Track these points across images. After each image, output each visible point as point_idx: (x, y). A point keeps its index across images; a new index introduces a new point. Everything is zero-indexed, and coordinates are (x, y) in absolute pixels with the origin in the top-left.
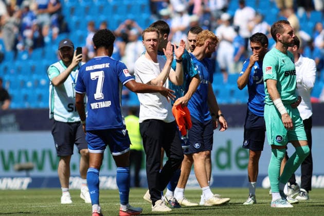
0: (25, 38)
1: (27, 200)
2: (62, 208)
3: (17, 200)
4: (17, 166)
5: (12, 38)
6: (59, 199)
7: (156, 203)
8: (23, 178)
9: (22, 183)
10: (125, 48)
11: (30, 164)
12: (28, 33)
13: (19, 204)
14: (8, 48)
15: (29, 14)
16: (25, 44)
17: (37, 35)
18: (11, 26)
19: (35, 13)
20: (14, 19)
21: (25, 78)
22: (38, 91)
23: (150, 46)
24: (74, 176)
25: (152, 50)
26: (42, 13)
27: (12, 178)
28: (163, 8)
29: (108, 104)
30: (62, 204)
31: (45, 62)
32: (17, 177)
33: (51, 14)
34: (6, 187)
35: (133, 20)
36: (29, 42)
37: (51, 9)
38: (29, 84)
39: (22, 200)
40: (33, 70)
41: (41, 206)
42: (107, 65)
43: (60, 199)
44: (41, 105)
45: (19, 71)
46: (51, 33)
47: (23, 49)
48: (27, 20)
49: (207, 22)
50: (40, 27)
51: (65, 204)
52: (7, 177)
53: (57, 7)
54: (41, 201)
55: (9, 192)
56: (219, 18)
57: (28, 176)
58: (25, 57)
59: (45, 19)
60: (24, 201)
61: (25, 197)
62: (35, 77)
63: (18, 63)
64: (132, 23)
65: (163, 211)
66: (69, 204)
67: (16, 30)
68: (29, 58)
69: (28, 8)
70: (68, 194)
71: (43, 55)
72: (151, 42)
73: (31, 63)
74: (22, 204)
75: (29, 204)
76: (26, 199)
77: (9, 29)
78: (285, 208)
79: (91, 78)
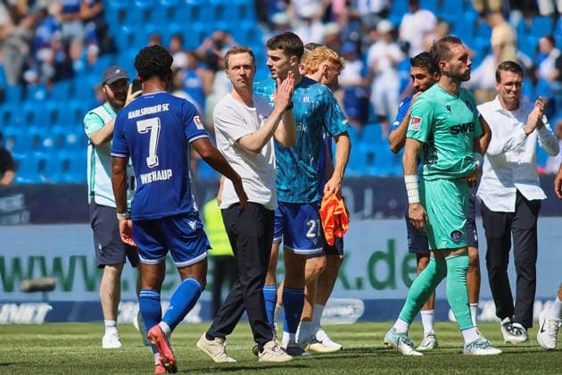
0: (40, 63)
1: (44, 343)
2: (105, 355)
3: (26, 341)
4: (26, 284)
5: (18, 63)
6: (99, 341)
7: (265, 347)
8: (37, 304)
9: (36, 313)
10: (212, 81)
11: (50, 281)
12: (45, 55)
13: (31, 349)
14: (11, 81)
15: (47, 21)
16: (40, 73)
17: (61, 57)
18: (16, 42)
19: (58, 19)
20: (22, 29)
21: (42, 132)
22: (63, 155)
23: (240, 77)
24: (125, 301)
25: (243, 84)
26: (70, 20)
27: (18, 304)
28: (278, 11)
29: (166, 174)
30: (105, 349)
31: (74, 105)
32: (26, 302)
33: (85, 21)
34: (9, 320)
35: (227, 32)
36: (48, 70)
37: (86, 12)
38: (47, 143)
39: (35, 342)
40: (54, 118)
41: (68, 353)
42: (166, 107)
43: (101, 340)
44: (69, 178)
45: (30, 119)
46: (85, 53)
47: (37, 81)
48: (43, 32)
49: (354, 35)
50: (66, 44)
51: (109, 350)
52: (10, 302)
53: (97, 8)
54: (69, 343)
55: (12, 327)
56: (374, 28)
57: (45, 301)
58: (40, 95)
59: (75, 30)
60: (38, 343)
61: (40, 336)
62: (57, 129)
63: (28, 107)
64: (224, 37)
65: (279, 361)
66: (116, 349)
67: (24, 49)
68: (48, 96)
69: (45, 12)
70: (114, 330)
71: (72, 93)
72: (241, 71)
73: (51, 106)
74: (36, 348)
75: (48, 349)
76: (43, 340)
77: (14, 48)
78: (488, 356)
79: (139, 131)
